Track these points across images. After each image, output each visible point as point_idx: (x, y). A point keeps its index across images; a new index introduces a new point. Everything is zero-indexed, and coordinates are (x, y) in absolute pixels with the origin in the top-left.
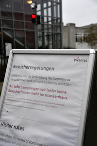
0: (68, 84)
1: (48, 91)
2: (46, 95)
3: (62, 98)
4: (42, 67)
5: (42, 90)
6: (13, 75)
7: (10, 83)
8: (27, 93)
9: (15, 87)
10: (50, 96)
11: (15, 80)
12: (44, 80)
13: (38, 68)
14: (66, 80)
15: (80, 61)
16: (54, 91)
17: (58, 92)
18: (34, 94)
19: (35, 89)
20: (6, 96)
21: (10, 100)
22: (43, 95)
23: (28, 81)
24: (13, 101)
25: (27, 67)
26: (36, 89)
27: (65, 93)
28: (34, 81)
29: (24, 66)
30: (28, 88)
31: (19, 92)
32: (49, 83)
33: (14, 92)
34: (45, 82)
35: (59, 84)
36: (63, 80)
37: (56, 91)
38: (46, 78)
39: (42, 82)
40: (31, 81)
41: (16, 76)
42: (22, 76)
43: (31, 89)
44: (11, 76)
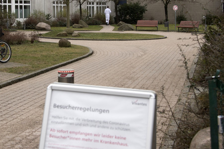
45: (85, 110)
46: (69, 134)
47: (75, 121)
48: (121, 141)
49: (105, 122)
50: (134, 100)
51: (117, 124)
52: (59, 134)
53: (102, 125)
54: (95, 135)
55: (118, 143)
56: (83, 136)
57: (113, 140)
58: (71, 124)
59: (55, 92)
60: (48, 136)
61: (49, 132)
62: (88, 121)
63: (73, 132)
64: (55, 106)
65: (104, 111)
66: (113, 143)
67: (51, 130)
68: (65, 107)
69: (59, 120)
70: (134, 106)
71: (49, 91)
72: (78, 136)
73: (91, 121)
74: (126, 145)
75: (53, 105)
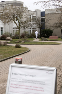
45: (26, 75)
46: (19, 86)
47: (21, 80)
48: (41, 89)
49: (34, 81)
50: (47, 71)
51: (40, 82)
52: (15, 86)
53: (33, 82)
54: (30, 87)
55: (40, 90)
56: (25, 87)
57: (38, 89)
58: (20, 82)
59: (13, 68)
60: (10, 87)
61: (10, 85)
62: (27, 80)
63: (21, 85)
64: (13, 74)
65: (34, 76)
66: (38, 90)
67: (11, 84)
68: (17, 74)
69: (14, 80)
70: (47, 74)
71: (10, 67)
72: (23, 87)
73: (29, 80)
74: (44, 91)
75: (12, 73)
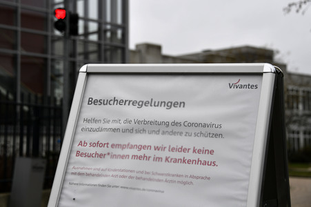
0: (216, 135)
1: (173, 150)
2: (167, 159)
3: (205, 163)
4: (156, 100)
5: (157, 148)
6: (87, 121)
7: (80, 137)
8: (123, 157)
9: (93, 145)
10: (176, 161)
11: (91, 130)
12: (163, 128)
13: (146, 104)
14: (211, 125)
15: (241, 87)
16: (184, 150)
17: (194, 151)
18: (140, 158)
19: (141, 148)
20: (71, 167)
21: (80, 174)
22: (160, 159)
23: (125, 131)
24: (88, 175)
25: (121, 102)
26: (144, 147)
27: (211, 152)
28: (138, 131)
29: (115, 100)
30: (123, 147)
31: (101, 156)
32: (173, 133)
33: (90, 156)
34: (164, 133)
35: (196, 135)
36: (205, 126)
37: (191, 151)
38: (167, 124)
39: (157, 132)
40: (131, 131)
41: (95, 121)
42: (108, 122)
43: (132, 147)
44: (81, 122)
